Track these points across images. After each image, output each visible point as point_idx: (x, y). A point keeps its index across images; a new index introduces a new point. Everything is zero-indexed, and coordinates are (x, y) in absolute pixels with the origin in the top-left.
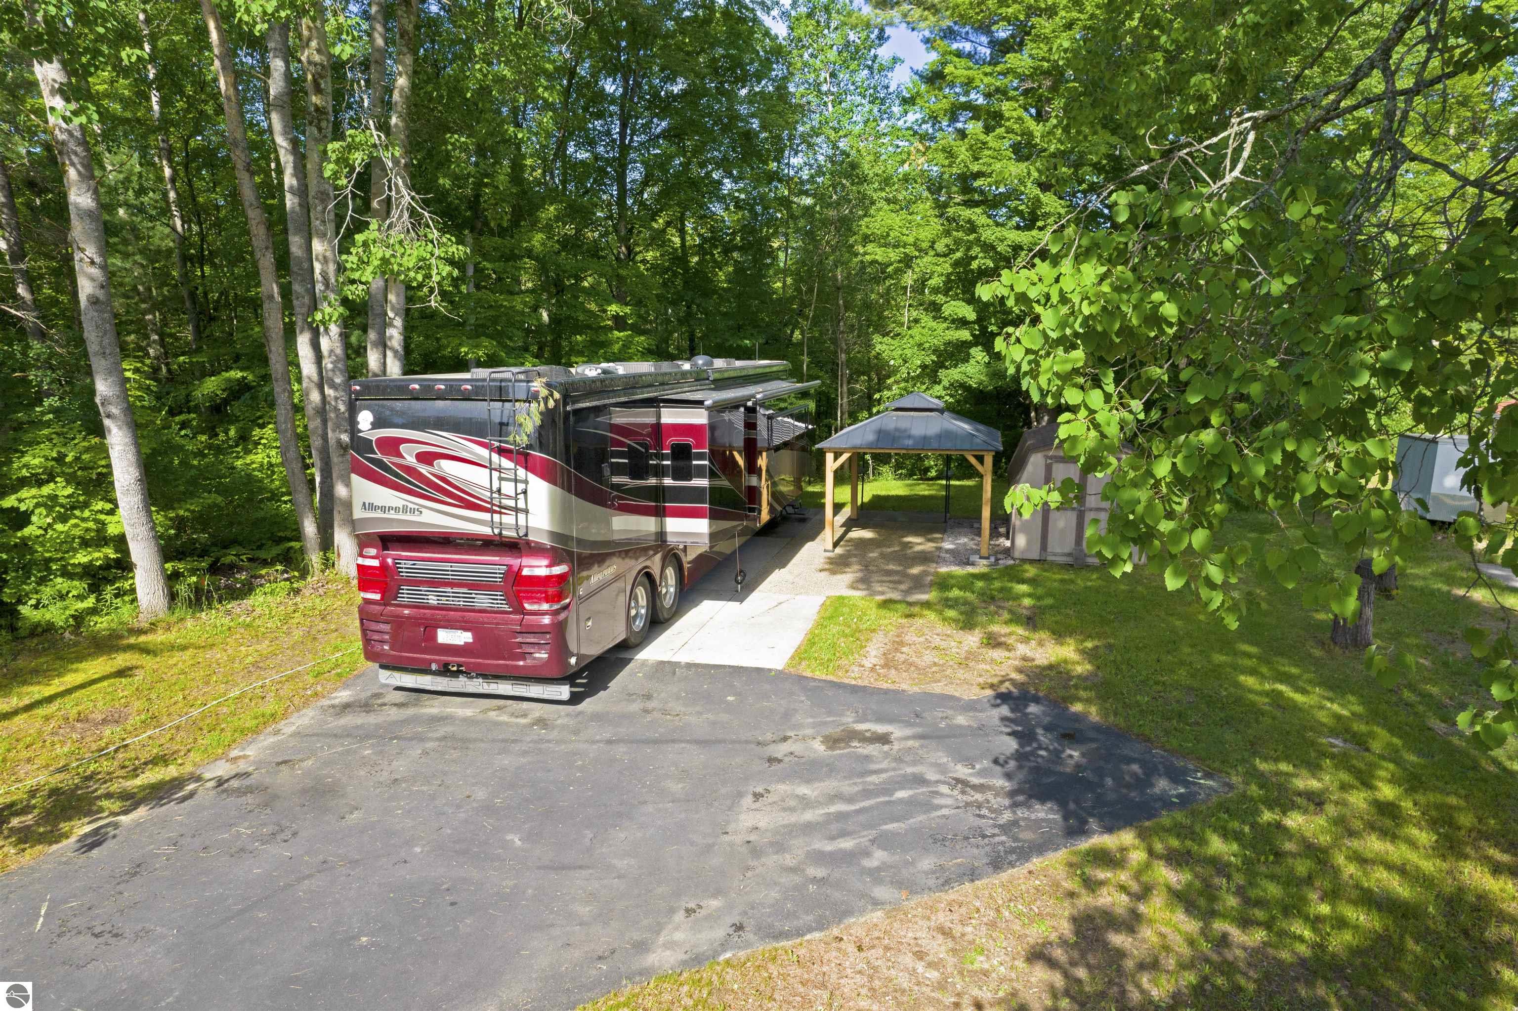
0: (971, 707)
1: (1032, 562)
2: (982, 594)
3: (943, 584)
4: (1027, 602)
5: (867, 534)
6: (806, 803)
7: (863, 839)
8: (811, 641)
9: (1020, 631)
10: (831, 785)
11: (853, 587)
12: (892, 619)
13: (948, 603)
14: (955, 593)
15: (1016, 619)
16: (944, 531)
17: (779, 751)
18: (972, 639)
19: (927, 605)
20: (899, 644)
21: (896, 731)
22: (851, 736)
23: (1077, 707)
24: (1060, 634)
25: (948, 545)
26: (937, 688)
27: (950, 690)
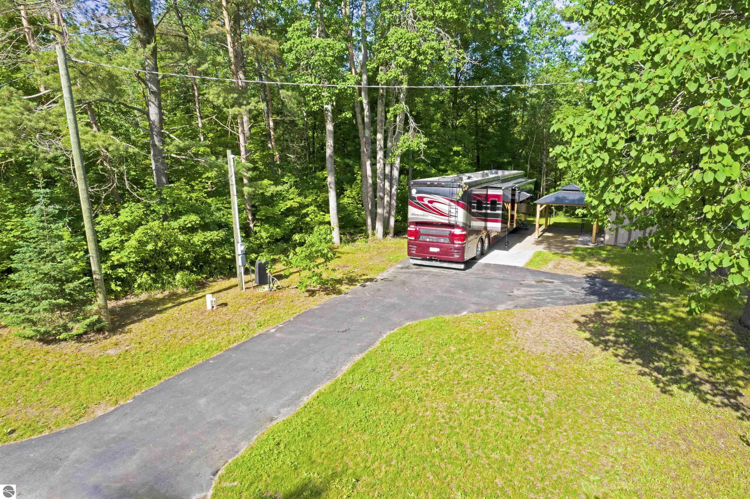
0: (579, 278)
1: (610, 245)
2: (589, 253)
3: (576, 249)
4: (604, 256)
5: (550, 234)
6: (530, 291)
7: (545, 297)
8: (531, 261)
9: (600, 263)
10: (537, 289)
11: (545, 248)
12: (557, 258)
13: (577, 255)
14: (580, 252)
15: (599, 260)
16: (580, 235)
17: (523, 282)
18: (584, 264)
19: (570, 255)
20: (558, 264)
21: (555, 281)
22: (542, 281)
23: (611, 280)
24: (612, 264)
25: (580, 239)
26: (569, 274)
27: (573, 275)
